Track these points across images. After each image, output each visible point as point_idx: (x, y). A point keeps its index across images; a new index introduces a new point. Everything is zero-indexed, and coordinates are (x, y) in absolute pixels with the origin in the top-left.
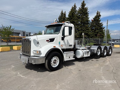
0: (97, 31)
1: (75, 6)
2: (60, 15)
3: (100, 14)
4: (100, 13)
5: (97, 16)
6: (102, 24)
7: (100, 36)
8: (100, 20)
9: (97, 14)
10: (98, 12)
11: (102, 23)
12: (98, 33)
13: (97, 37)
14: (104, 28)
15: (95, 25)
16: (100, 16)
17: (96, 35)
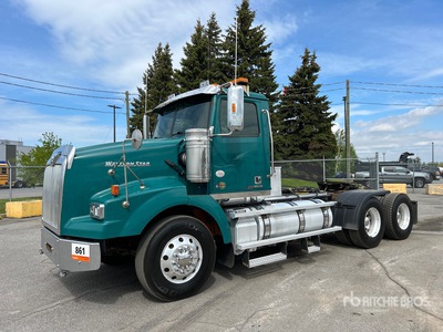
0: (307, 130)
1: (212, 25)
2: (152, 64)
3: (316, 61)
4: (315, 57)
5: (304, 68)
6: (327, 103)
7: (321, 148)
8: (319, 86)
9: (305, 61)
10: (307, 53)
11: (324, 98)
12: (311, 136)
13: (309, 154)
14: (333, 118)
15: (298, 106)
16: (316, 69)
17: (305, 147)
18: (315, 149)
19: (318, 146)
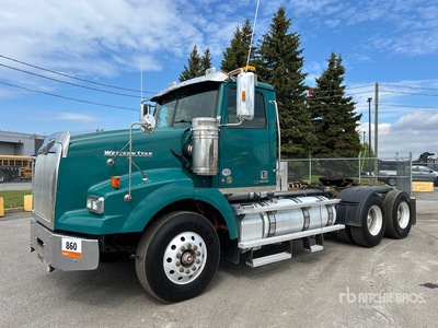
0: (333, 129)
1: (247, 30)
3: (342, 64)
4: (340, 60)
5: (331, 70)
6: (352, 104)
7: (347, 148)
8: (344, 87)
9: (331, 64)
10: (333, 56)
11: (350, 98)
12: (337, 135)
13: (335, 153)
14: (358, 118)
15: (325, 107)
16: (341, 71)
17: (331, 146)
18: (341, 148)
19: (344, 145)
